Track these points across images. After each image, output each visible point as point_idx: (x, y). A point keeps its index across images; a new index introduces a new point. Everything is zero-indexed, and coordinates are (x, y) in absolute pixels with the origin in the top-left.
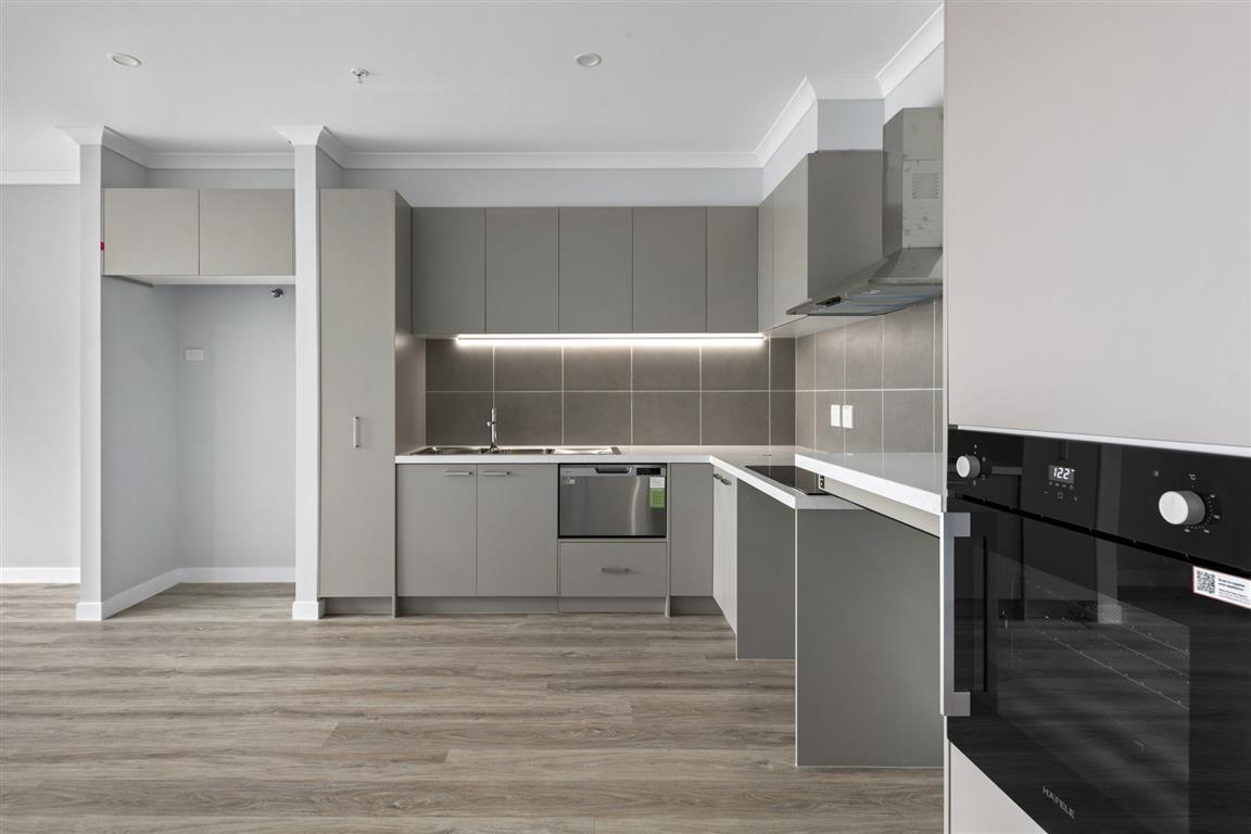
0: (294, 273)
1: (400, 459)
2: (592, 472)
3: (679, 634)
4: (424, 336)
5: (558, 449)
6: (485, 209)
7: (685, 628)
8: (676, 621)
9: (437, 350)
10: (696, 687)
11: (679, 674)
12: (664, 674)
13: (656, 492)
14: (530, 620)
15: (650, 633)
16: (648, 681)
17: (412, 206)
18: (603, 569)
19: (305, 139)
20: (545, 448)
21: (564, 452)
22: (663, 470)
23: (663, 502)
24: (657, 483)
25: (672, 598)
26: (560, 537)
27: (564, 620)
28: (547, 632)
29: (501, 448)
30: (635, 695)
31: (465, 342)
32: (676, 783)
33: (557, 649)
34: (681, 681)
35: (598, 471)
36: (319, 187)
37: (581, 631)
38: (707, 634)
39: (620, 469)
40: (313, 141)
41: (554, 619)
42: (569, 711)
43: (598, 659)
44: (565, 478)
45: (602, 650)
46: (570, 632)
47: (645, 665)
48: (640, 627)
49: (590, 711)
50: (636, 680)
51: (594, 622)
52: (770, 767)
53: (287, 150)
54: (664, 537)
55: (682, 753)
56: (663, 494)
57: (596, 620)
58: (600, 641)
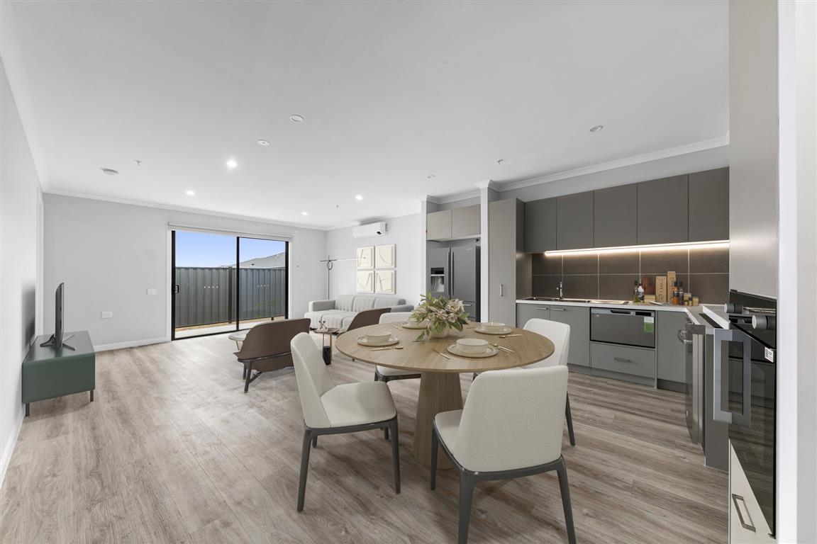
0: (480, 233)
1: (518, 301)
2: (609, 312)
3: (660, 397)
4: (531, 253)
5: (593, 301)
6: (557, 198)
7: (665, 395)
8: (660, 391)
9: (538, 258)
10: (657, 420)
11: (649, 412)
12: (641, 410)
13: (648, 325)
14: (575, 374)
15: (640, 393)
16: (629, 410)
17: (525, 201)
18: (615, 359)
19: (484, 186)
20: (587, 300)
21: (595, 302)
22: (653, 314)
23: (653, 329)
24: (649, 320)
25: (658, 379)
26: (591, 340)
27: (592, 378)
28: (582, 380)
29: (564, 299)
30: (618, 414)
31: (549, 254)
32: (624, 448)
33: (585, 388)
34: (650, 415)
35: (612, 311)
36: (489, 202)
37: (600, 384)
38: (678, 401)
39: (627, 311)
40: (487, 186)
41: (587, 376)
42: (581, 410)
43: (605, 396)
44: (594, 314)
45: (608, 393)
46: (593, 383)
47: (630, 404)
48: (635, 389)
49: (591, 412)
50: (622, 408)
51: (609, 382)
52: (687, 461)
53: (478, 190)
54: (654, 348)
55: (633, 440)
56: (653, 326)
57: (610, 382)
58: (609, 389)
